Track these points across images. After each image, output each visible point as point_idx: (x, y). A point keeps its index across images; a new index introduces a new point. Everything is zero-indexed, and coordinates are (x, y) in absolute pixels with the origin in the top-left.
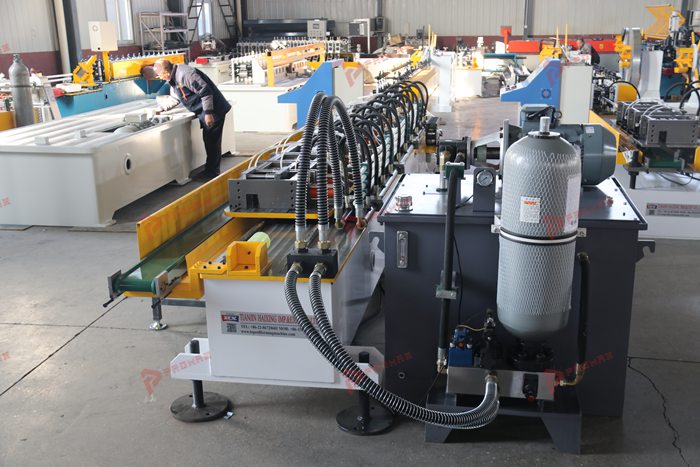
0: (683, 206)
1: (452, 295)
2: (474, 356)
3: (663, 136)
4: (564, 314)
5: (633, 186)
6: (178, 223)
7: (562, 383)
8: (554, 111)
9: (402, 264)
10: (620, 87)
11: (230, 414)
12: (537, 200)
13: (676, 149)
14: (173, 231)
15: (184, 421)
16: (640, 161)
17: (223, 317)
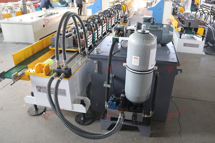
0: (193, 44)
1: (109, 86)
2: (116, 106)
3: (190, 24)
4: (147, 96)
5: (180, 38)
6: (33, 52)
7: (146, 116)
8: (154, 19)
9: (96, 71)
10: (180, 8)
11: (44, 113)
12: (139, 57)
13: (193, 28)
14: (31, 54)
15: (30, 115)
16: (183, 31)
17: (37, 87)
